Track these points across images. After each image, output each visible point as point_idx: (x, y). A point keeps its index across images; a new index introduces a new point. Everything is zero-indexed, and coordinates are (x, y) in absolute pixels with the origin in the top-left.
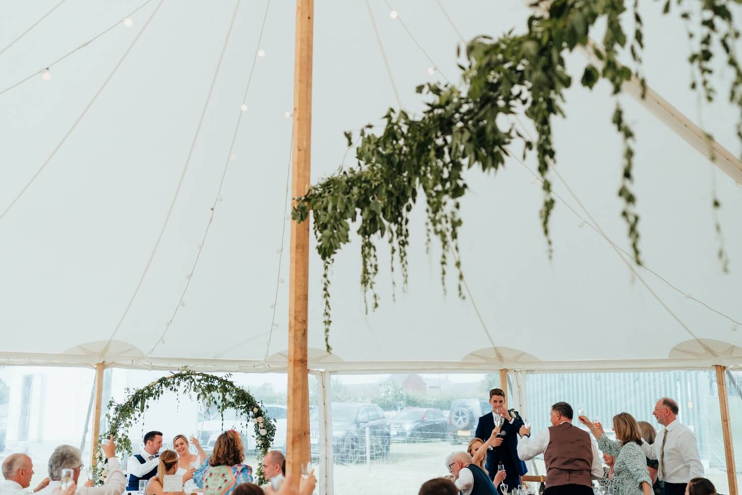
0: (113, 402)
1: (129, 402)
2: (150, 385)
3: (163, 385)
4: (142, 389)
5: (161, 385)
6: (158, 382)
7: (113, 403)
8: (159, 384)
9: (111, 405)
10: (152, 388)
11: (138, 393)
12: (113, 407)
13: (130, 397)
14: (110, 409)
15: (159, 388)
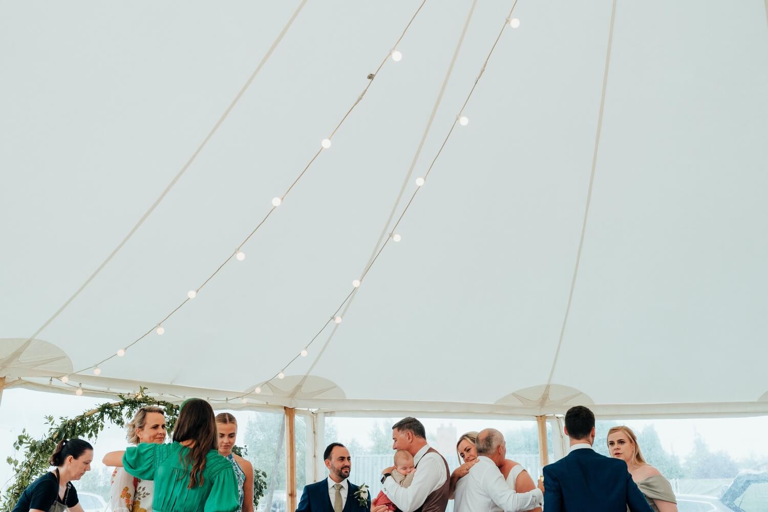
0: (24, 437)
1: (50, 438)
2: (86, 414)
3: (106, 416)
4: (73, 418)
5: (102, 416)
6: (99, 410)
7: (24, 440)
8: (98, 414)
9: (21, 442)
10: (88, 419)
11: (65, 426)
12: (24, 445)
13: (53, 431)
14: (18, 448)
15: (98, 419)
